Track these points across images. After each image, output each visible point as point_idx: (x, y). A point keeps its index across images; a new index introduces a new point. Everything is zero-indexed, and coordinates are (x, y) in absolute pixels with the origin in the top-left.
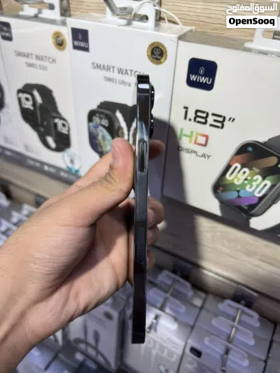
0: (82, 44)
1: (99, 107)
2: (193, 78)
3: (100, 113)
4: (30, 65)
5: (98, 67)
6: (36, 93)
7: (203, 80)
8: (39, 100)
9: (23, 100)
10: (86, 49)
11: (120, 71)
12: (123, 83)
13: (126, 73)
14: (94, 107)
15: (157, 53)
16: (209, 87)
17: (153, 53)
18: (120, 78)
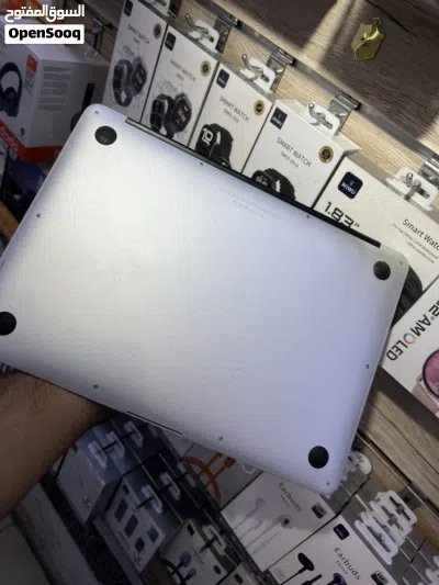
0: (278, 122)
1: (266, 171)
2: (344, 185)
3: (265, 176)
4: (227, 112)
5: (282, 142)
6: (219, 135)
7: (350, 189)
8: (218, 141)
9: (205, 135)
10: (280, 127)
11: (295, 153)
12: (293, 162)
13: (299, 157)
14: (263, 169)
15: (326, 154)
16: (351, 196)
17: (323, 153)
18: (293, 158)
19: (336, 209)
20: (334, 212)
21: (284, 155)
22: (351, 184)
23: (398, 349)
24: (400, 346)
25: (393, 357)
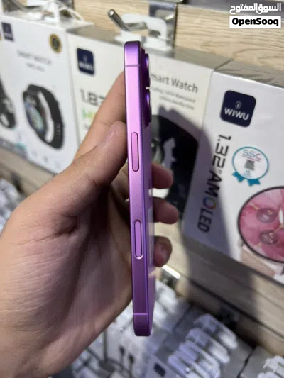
0: (9, 35)
1: (28, 89)
2: (82, 65)
5: (21, 54)
7: (88, 67)
11: (37, 59)
15: (55, 43)
16: (91, 72)
17: (53, 44)
18: (37, 64)
19: (90, 94)
20: (90, 99)
21: (30, 65)
22: (85, 59)
23: (206, 219)
24: (205, 214)
25: (205, 228)
